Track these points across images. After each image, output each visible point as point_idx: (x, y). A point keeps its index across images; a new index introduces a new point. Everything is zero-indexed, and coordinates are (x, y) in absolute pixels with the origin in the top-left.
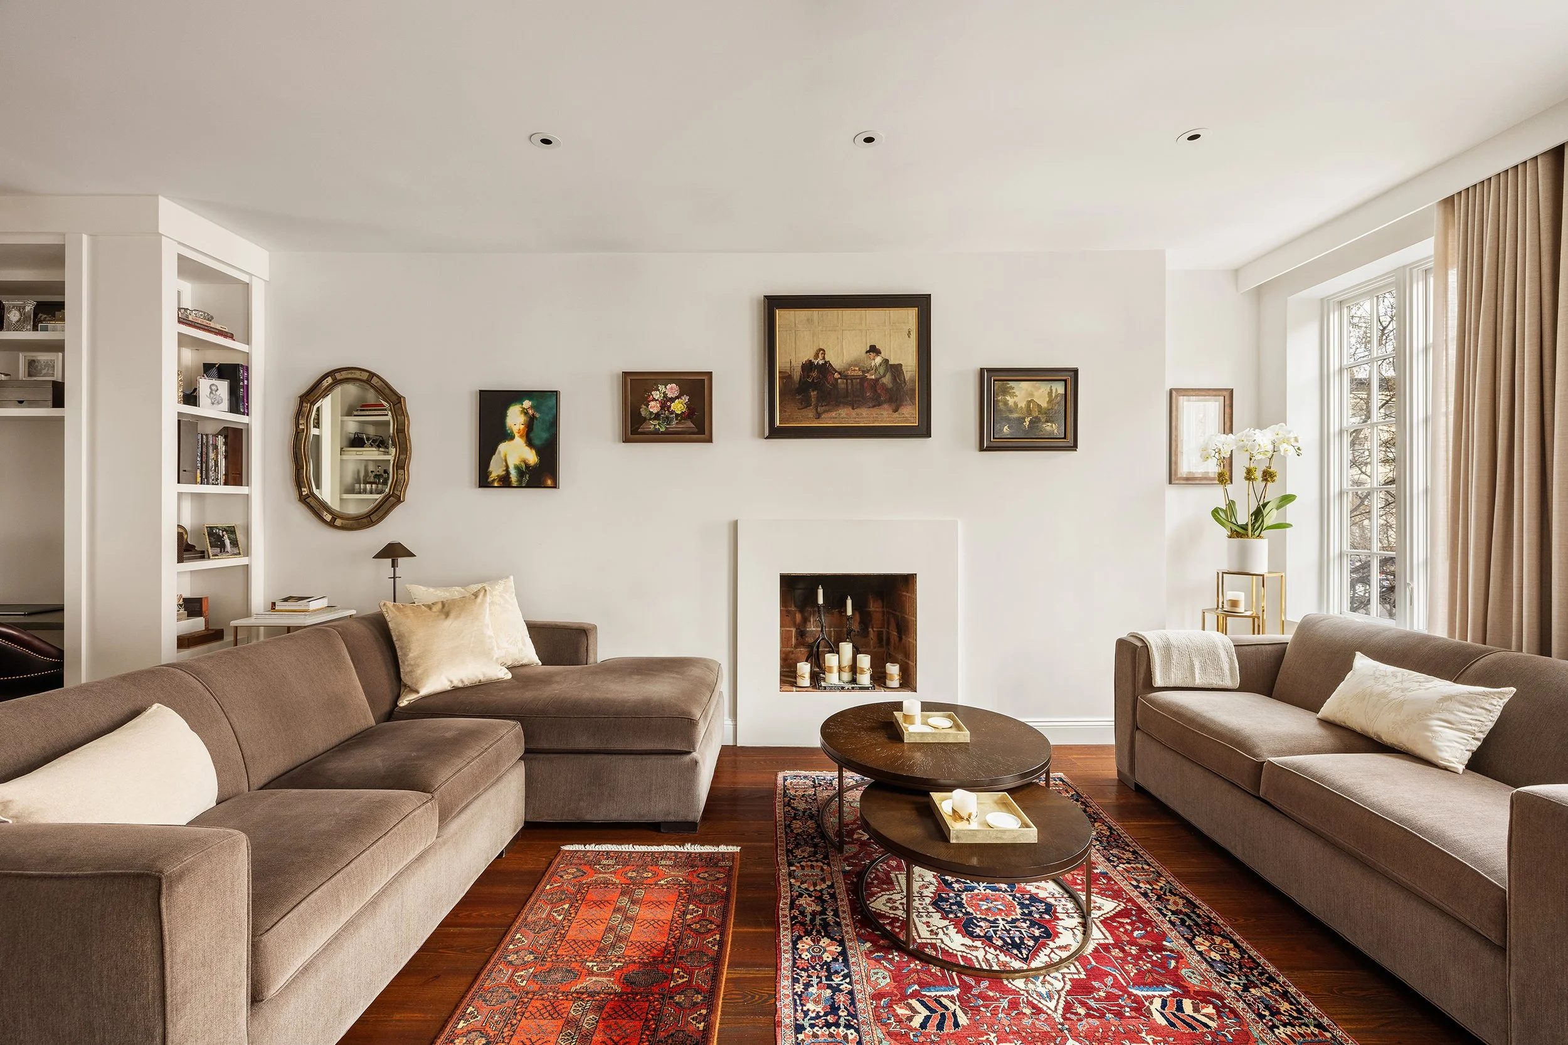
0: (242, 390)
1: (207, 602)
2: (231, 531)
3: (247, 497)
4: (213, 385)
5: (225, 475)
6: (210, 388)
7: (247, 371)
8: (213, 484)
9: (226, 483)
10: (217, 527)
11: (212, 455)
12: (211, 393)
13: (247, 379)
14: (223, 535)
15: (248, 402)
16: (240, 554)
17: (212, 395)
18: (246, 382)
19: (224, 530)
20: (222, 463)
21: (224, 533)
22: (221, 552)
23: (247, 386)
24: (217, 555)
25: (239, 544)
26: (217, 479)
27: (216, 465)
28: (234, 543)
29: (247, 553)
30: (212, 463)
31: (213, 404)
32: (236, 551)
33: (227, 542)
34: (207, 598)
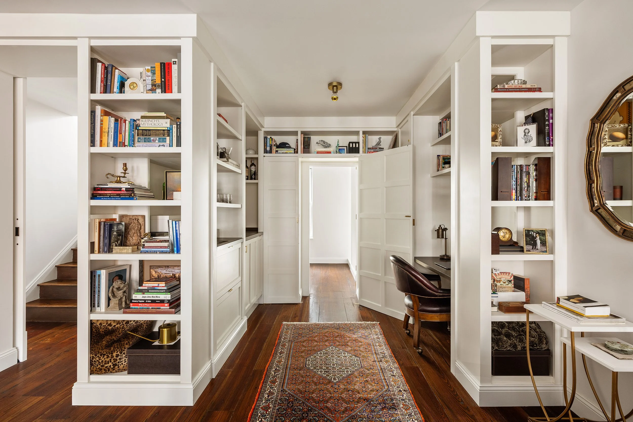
0: (547, 128)
1: (529, 282)
2: (542, 233)
3: (552, 208)
4: (526, 129)
5: (536, 193)
6: (524, 132)
7: (552, 112)
8: (526, 200)
9: (536, 199)
10: (532, 231)
11: (525, 179)
12: (525, 135)
13: (552, 119)
14: (536, 237)
15: (552, 136)
16: (546, 251)
17: (525, 137)
18: (551, 121)
19: (538, 233)
20: (533, 184)
21: (537, 235)
22: (533, 249)
23: (552, 123)
24: (529, 251)
25: (547, 244)
26: (529, 196)
27: (528, 186)
28: (544, 243)
29: (552, 252)
30: (525, 185)
31: (526, 142)
32: (544, 249)
33: (538, 242)
34: (528, 279)
